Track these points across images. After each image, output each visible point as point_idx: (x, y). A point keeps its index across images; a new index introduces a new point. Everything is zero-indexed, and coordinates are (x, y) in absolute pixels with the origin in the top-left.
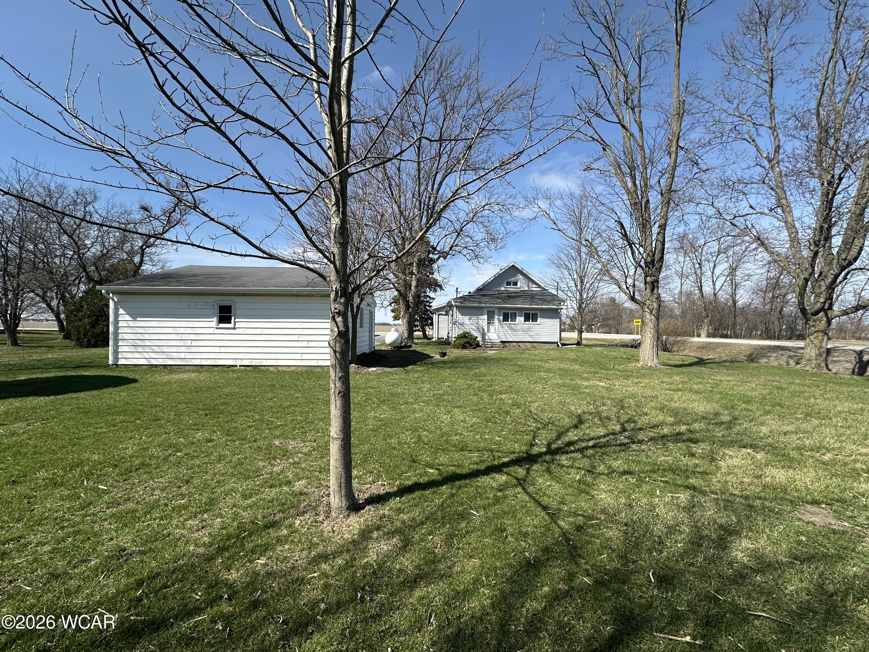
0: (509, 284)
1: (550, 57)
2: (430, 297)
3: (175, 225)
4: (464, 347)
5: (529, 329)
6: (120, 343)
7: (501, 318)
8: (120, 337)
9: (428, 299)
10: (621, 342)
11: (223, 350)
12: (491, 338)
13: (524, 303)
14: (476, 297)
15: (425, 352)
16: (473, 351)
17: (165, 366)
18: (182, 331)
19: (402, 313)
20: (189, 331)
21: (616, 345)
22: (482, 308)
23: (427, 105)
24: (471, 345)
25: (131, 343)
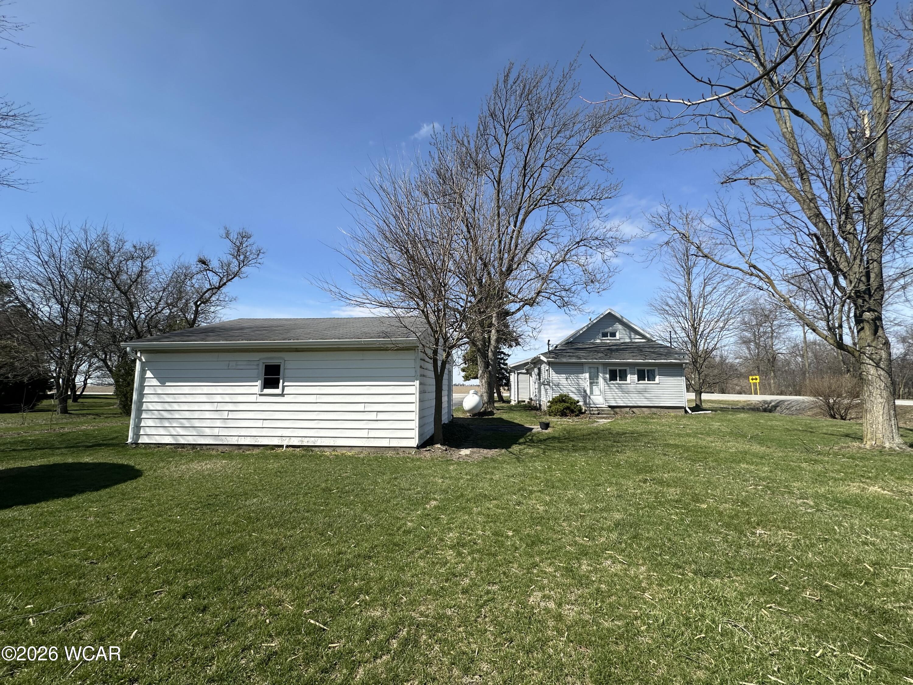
0: (605, 335)
1: (665, 57)
2: (504, 354)
3: (232, 278)
4: (563, 414)
5: (645, 391)
6: (144, 415)
7: (608, 376)
8: (144, 407)
9: (502, 355)
10: (748, 405)
11: (267, 424)
12: (596, 401)
13: (633, 357)
14: (569, 351)
15: (516, 421)
16: (576, 419)
17: (194, 446)
18: (218, 398)
19: (480, 372)
20: (227, 399)
21: (743, 409)
22: (582, 364)
23: (507, 135)
24: (572, 411)
25: (156, 415)
